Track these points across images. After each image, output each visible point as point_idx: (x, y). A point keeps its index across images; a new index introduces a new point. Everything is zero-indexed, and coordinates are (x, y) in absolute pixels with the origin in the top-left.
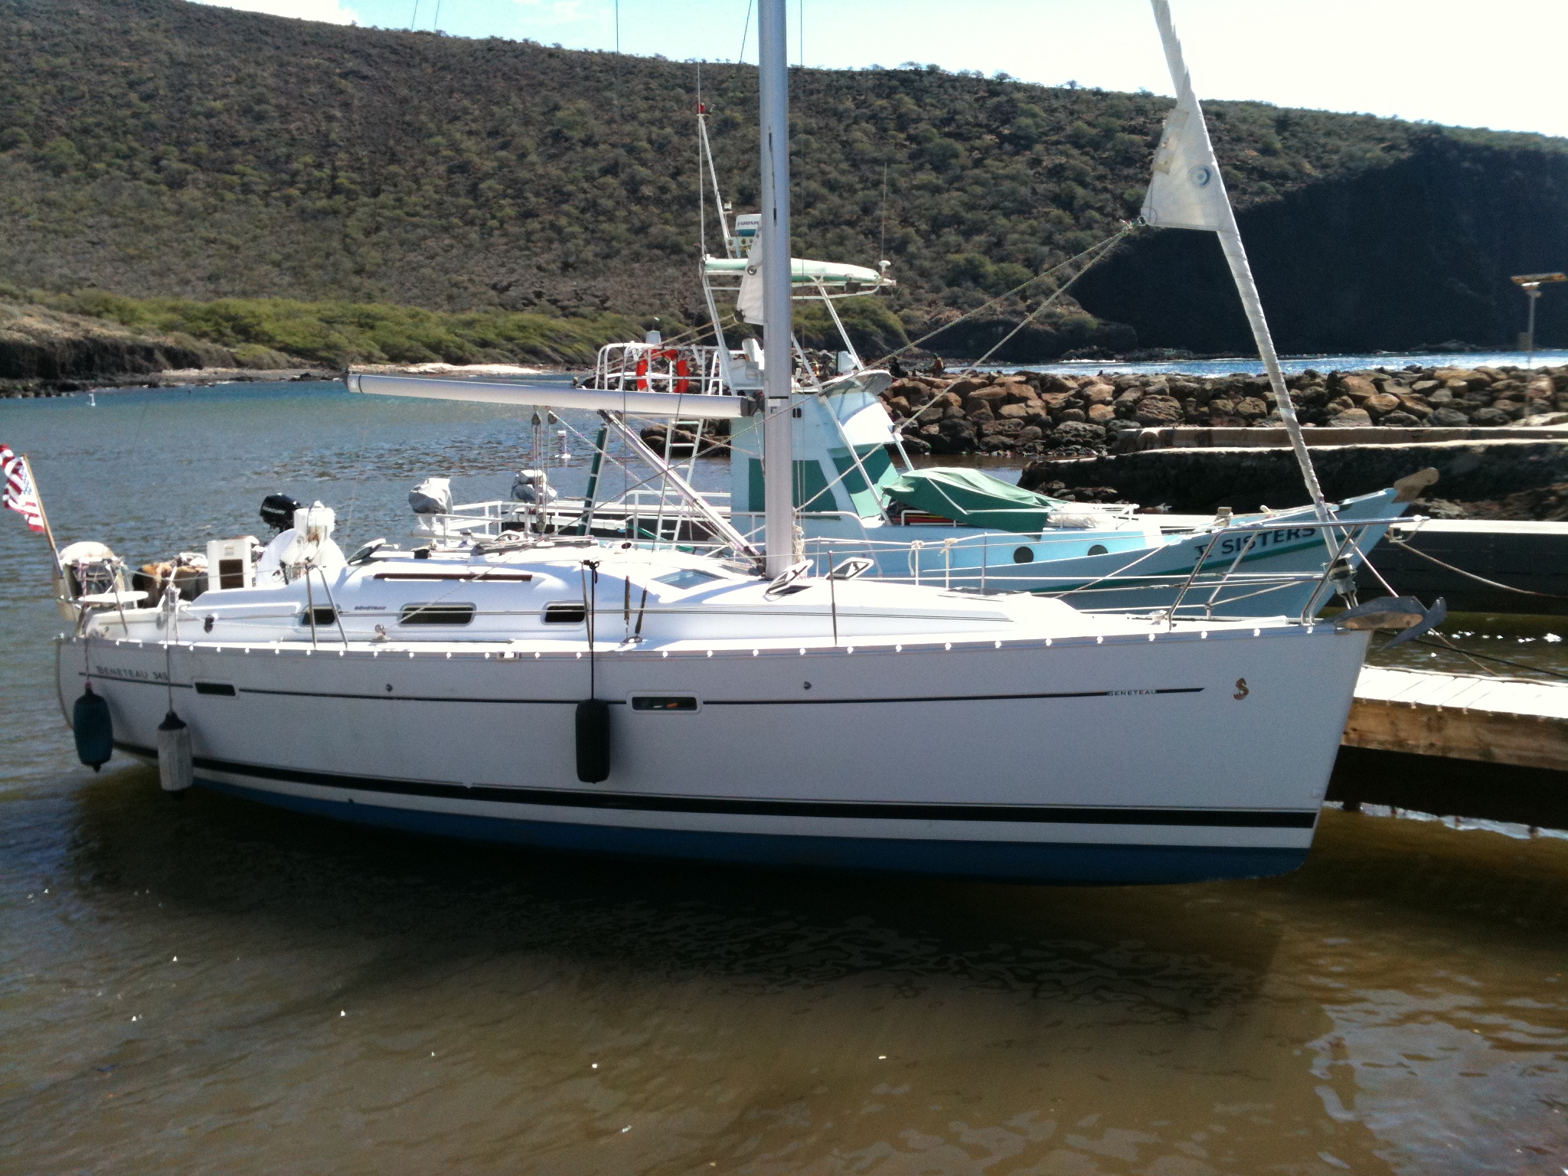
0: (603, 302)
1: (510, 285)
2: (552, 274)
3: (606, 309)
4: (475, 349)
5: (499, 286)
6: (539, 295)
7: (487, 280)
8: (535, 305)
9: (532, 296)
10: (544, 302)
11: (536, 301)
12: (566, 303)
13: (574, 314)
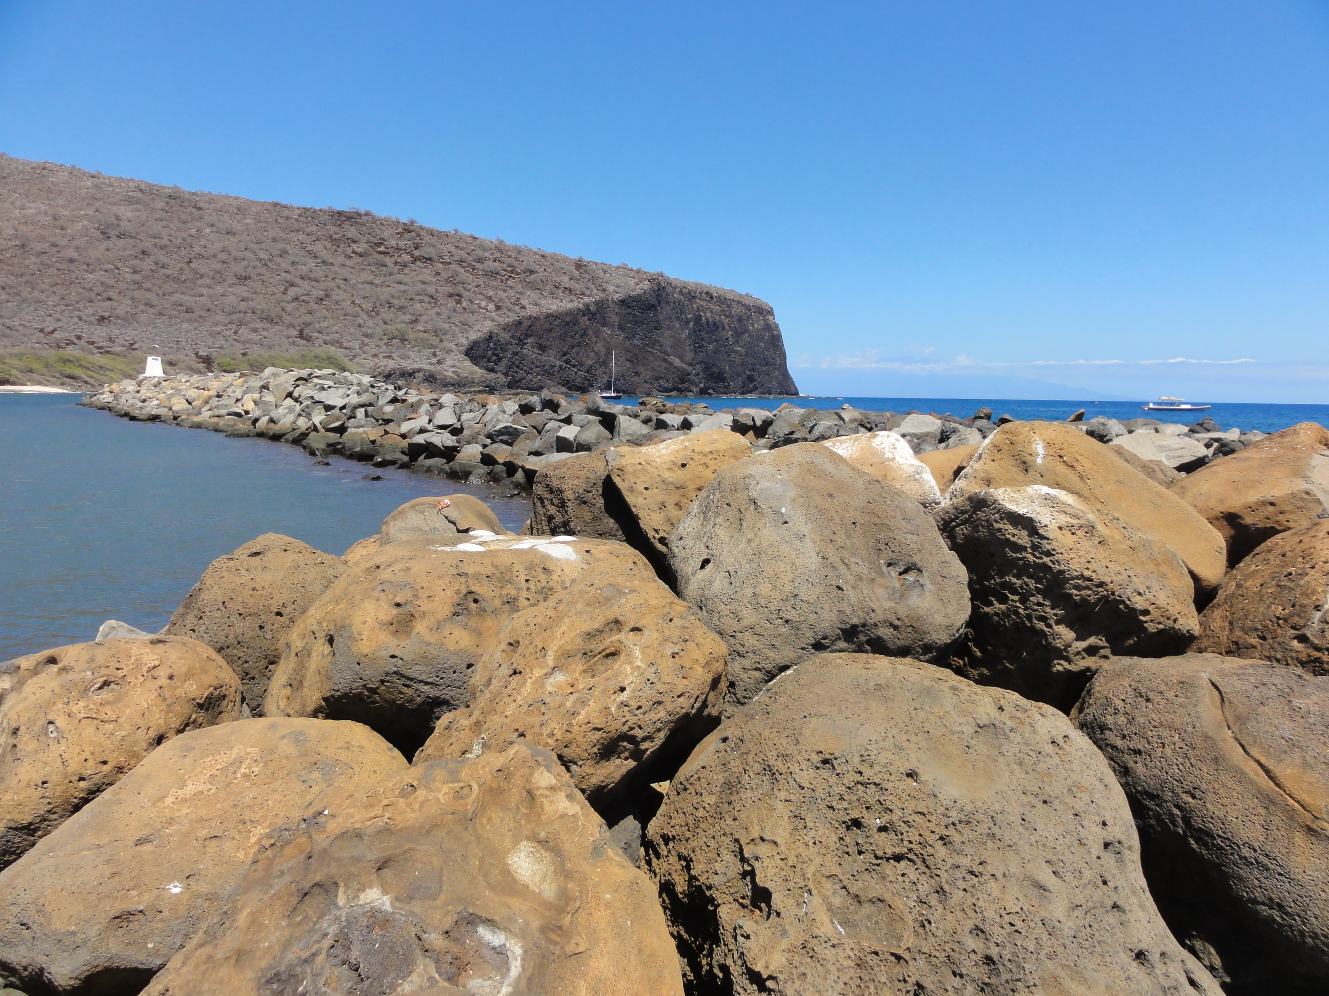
0: (132, 345)
1: (55, 330)
2: (91, 323)
3: (134, 349)
4: (20, 375)
5: (46, 330)
6: (79, 338)
7: (35, 325)
8: (75, 344)
9: (74, 339)
10: (83, 342)
11: (76, 341)
12: (101, 344)
13: (108, 352)
